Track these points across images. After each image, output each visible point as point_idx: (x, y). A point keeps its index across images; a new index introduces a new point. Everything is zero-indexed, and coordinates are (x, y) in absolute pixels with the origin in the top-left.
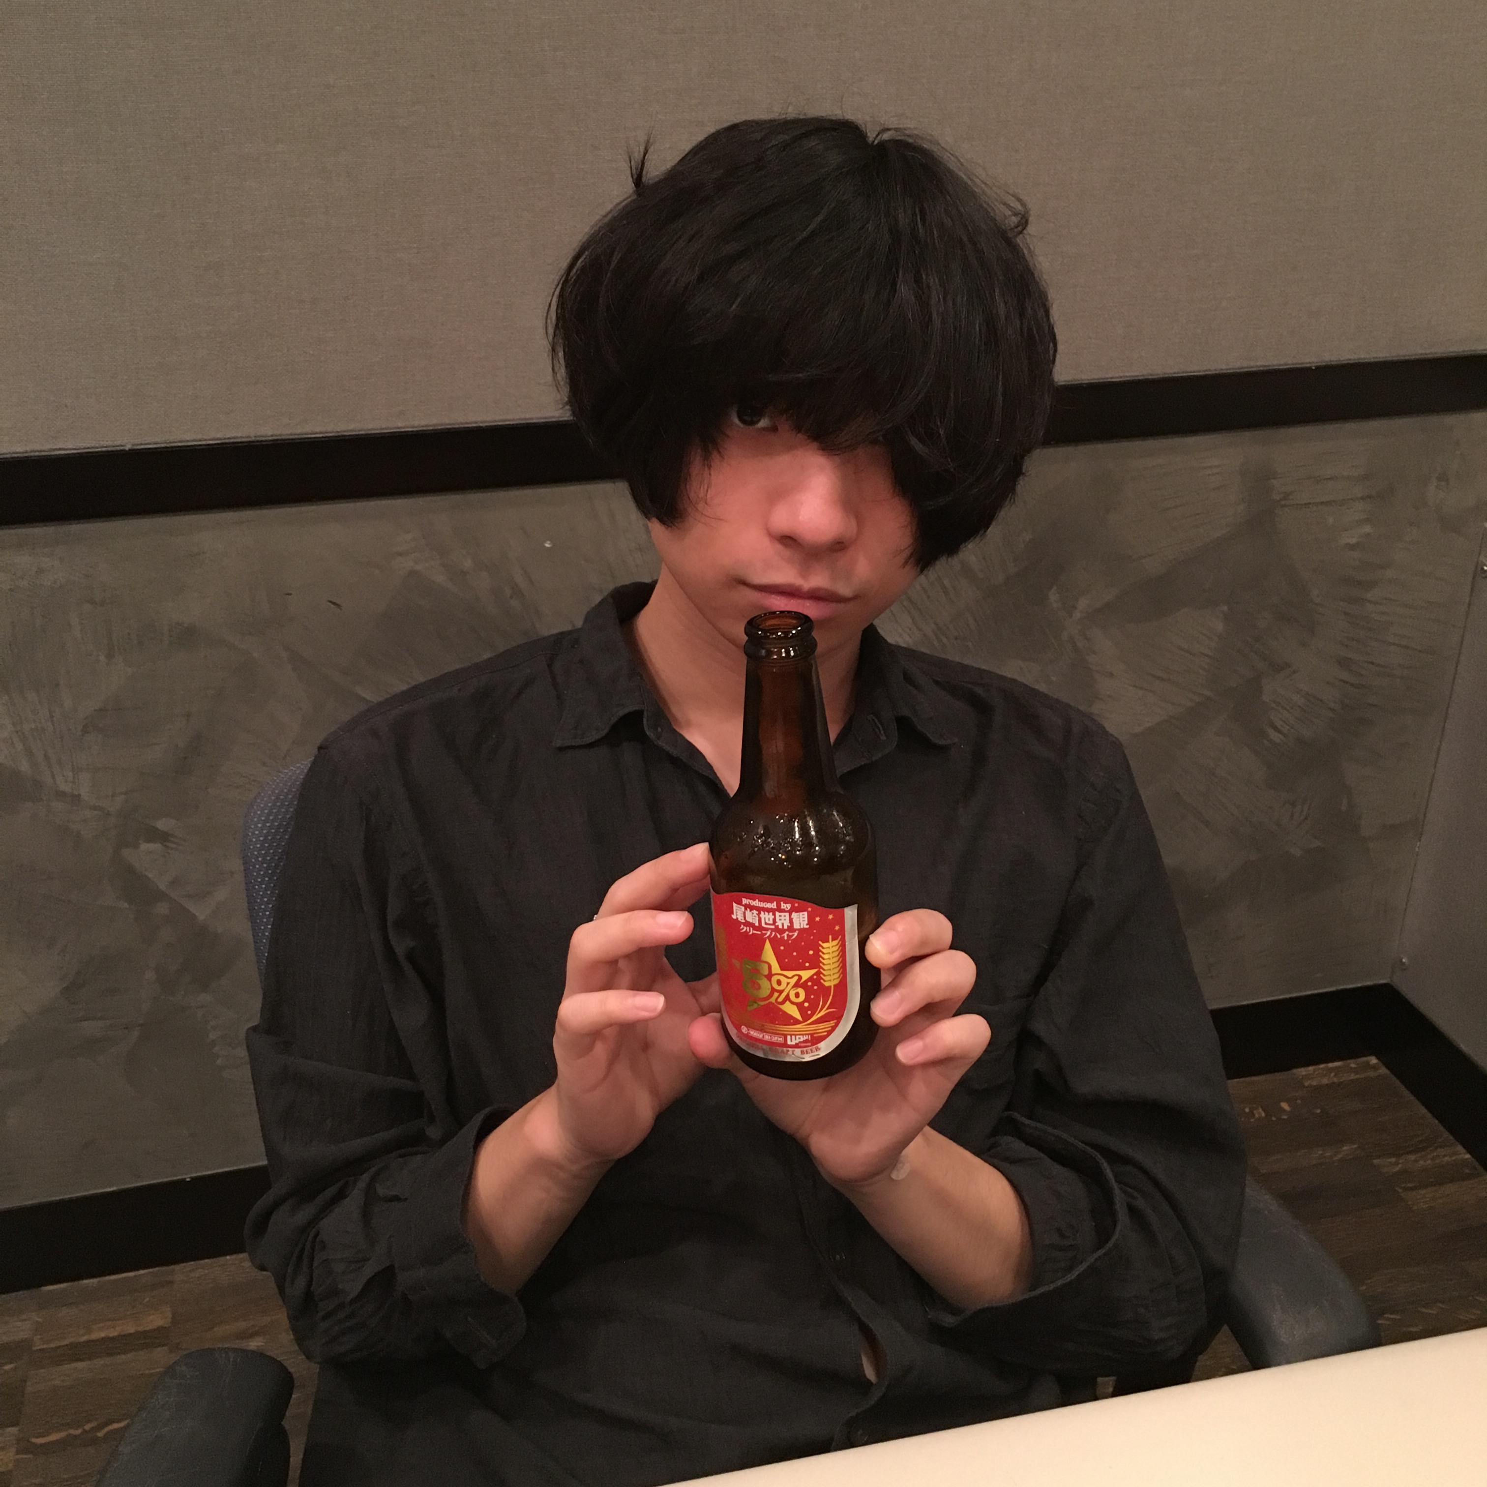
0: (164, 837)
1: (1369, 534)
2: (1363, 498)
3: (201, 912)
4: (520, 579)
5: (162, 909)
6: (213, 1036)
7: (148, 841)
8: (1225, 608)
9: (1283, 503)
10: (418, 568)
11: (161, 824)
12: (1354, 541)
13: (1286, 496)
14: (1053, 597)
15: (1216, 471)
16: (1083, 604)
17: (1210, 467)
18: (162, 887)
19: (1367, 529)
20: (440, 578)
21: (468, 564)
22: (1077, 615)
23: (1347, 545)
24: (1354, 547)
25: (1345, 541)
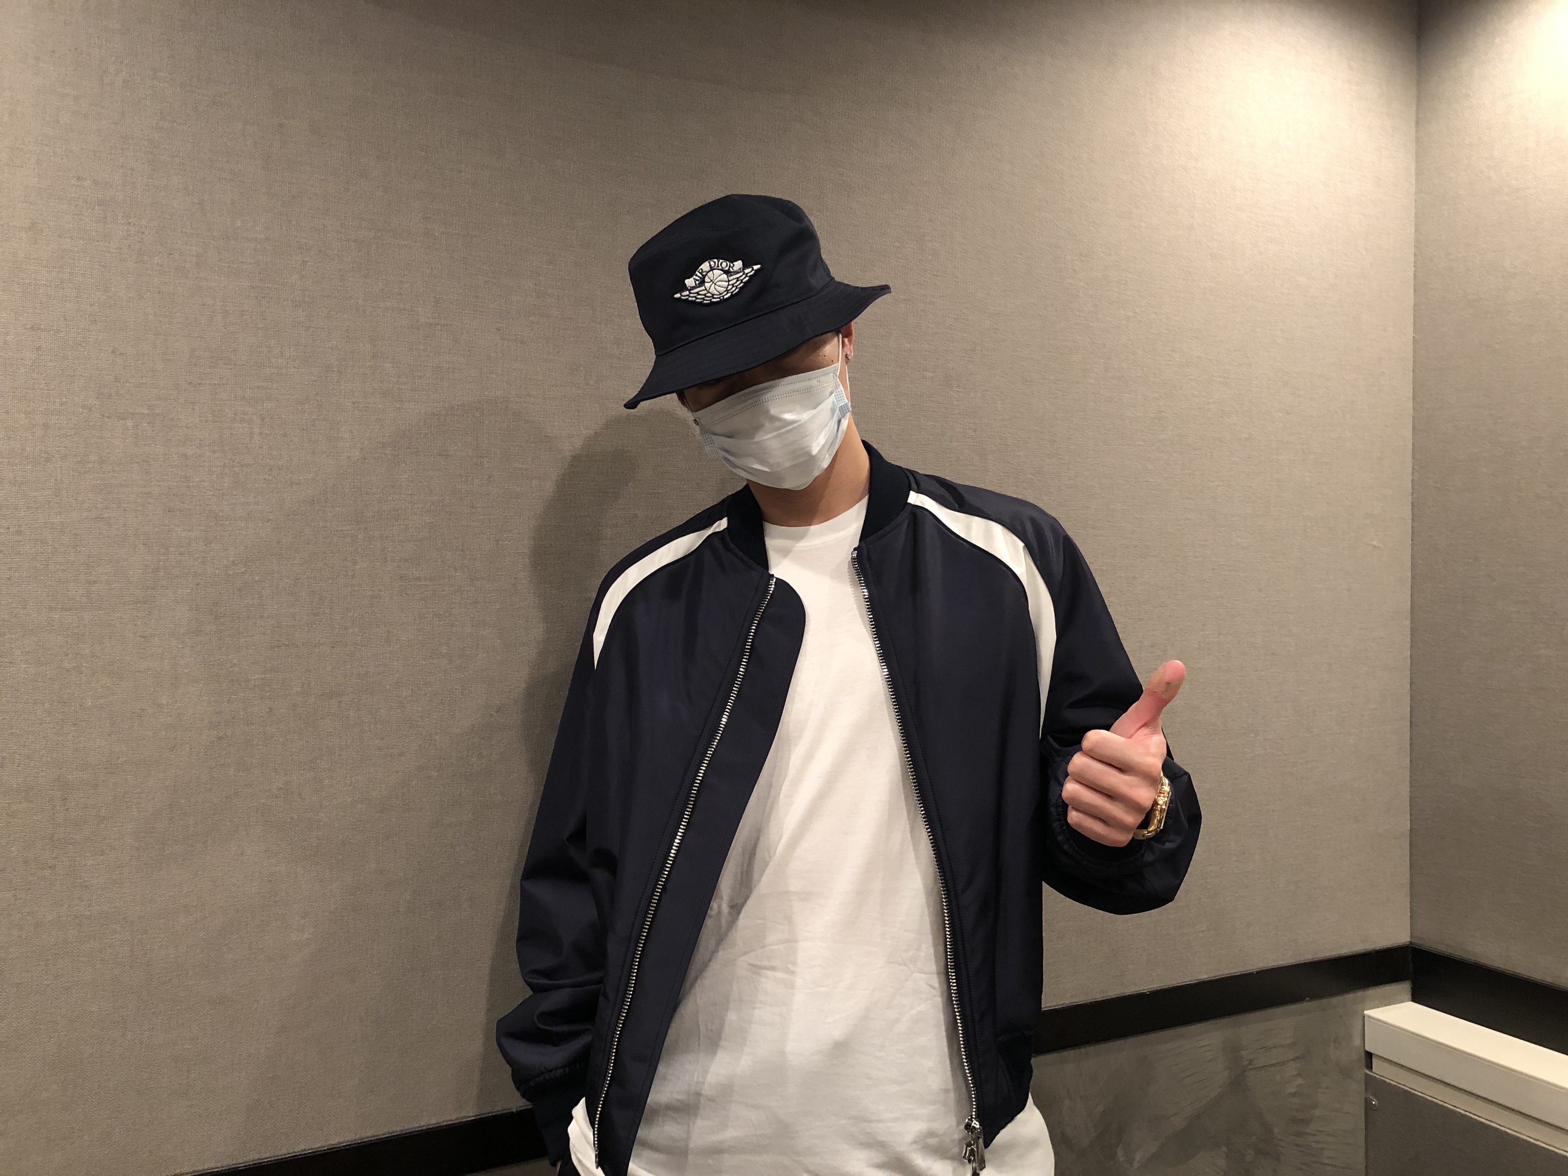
1: (1301, 1085)
2: (1293, 1060)
8: (1225, 1149)
9: (1250, 1067)
12: (1293, 1090)
13: (1251, 1062)
14: (1120, 1153)
15: (1208, 1048)
16: (1138, 1157)
17: (1204, 1046)
19: (1300, 1081)
22: (1136, 1165)
23: (1290, 1094)
24: (1294, 1095)
25: (1288, 1091)
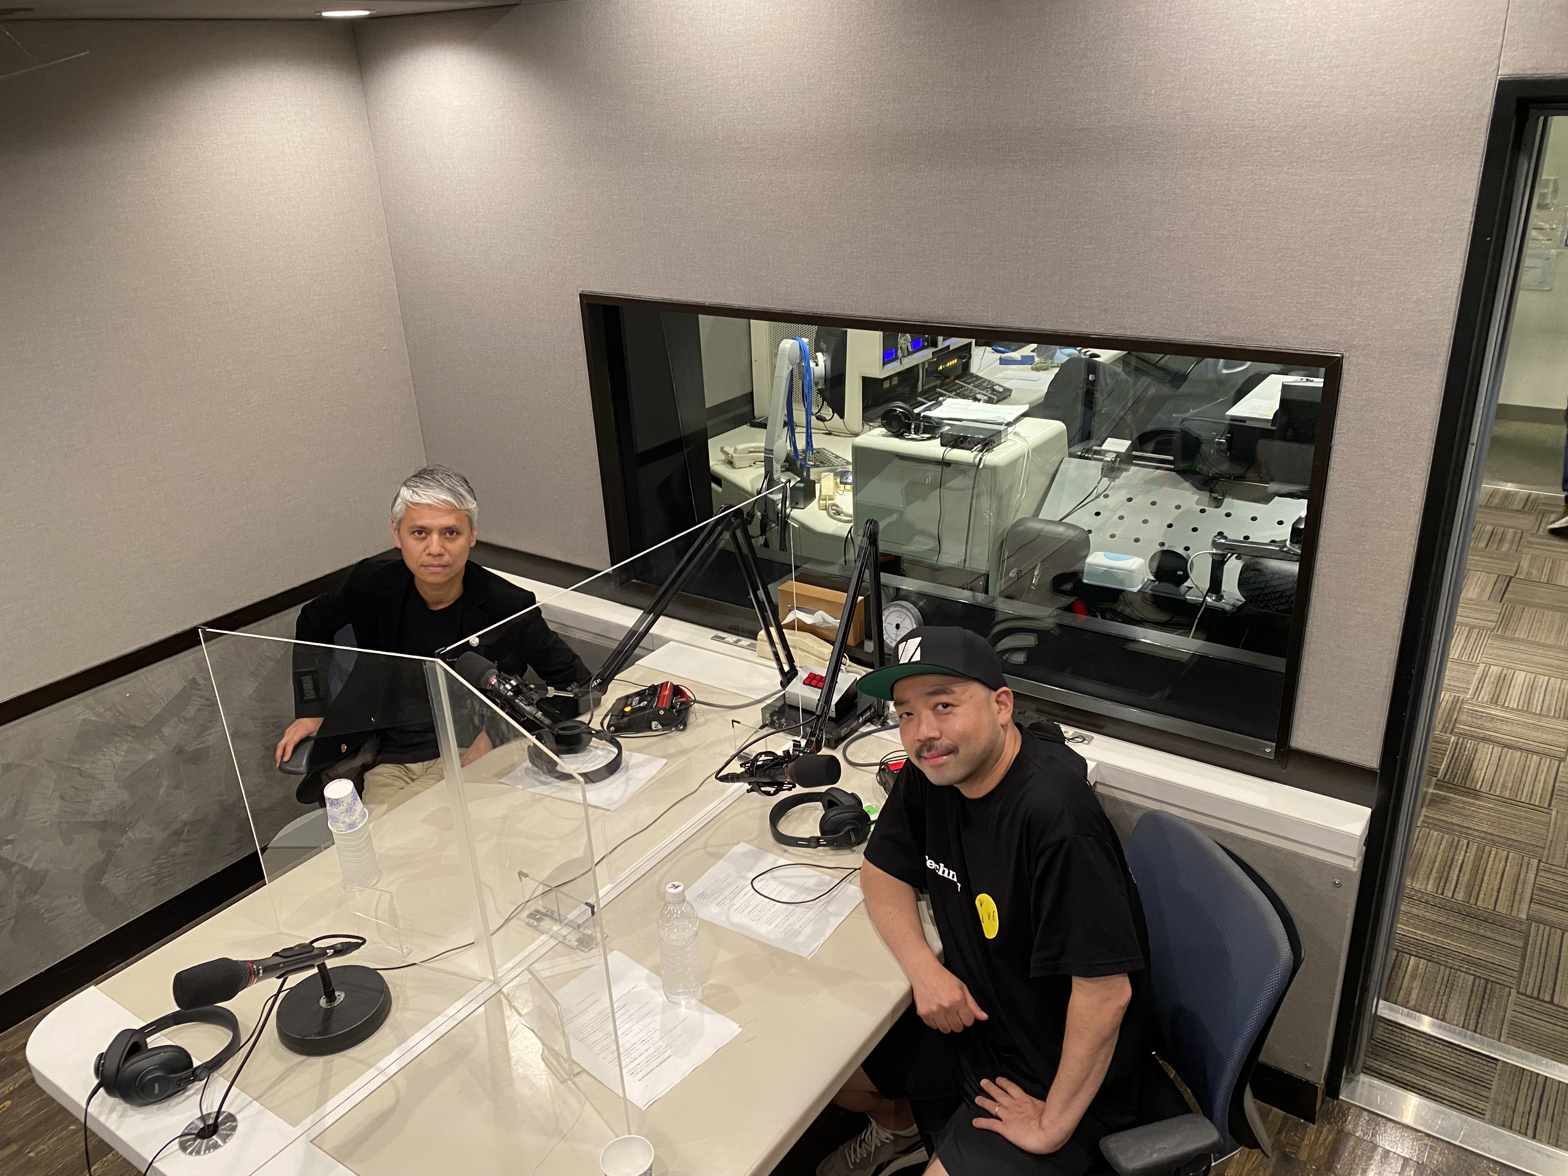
0: (11, 842)
3: (29, 865)
4: (121, 710)
5: (15, 869)
6: (42, 911)
7: (6, 845)
10: (85, 717)
11: (9, 838)
18: (14, 860)
20: (94, 718)
21: (102, 710)
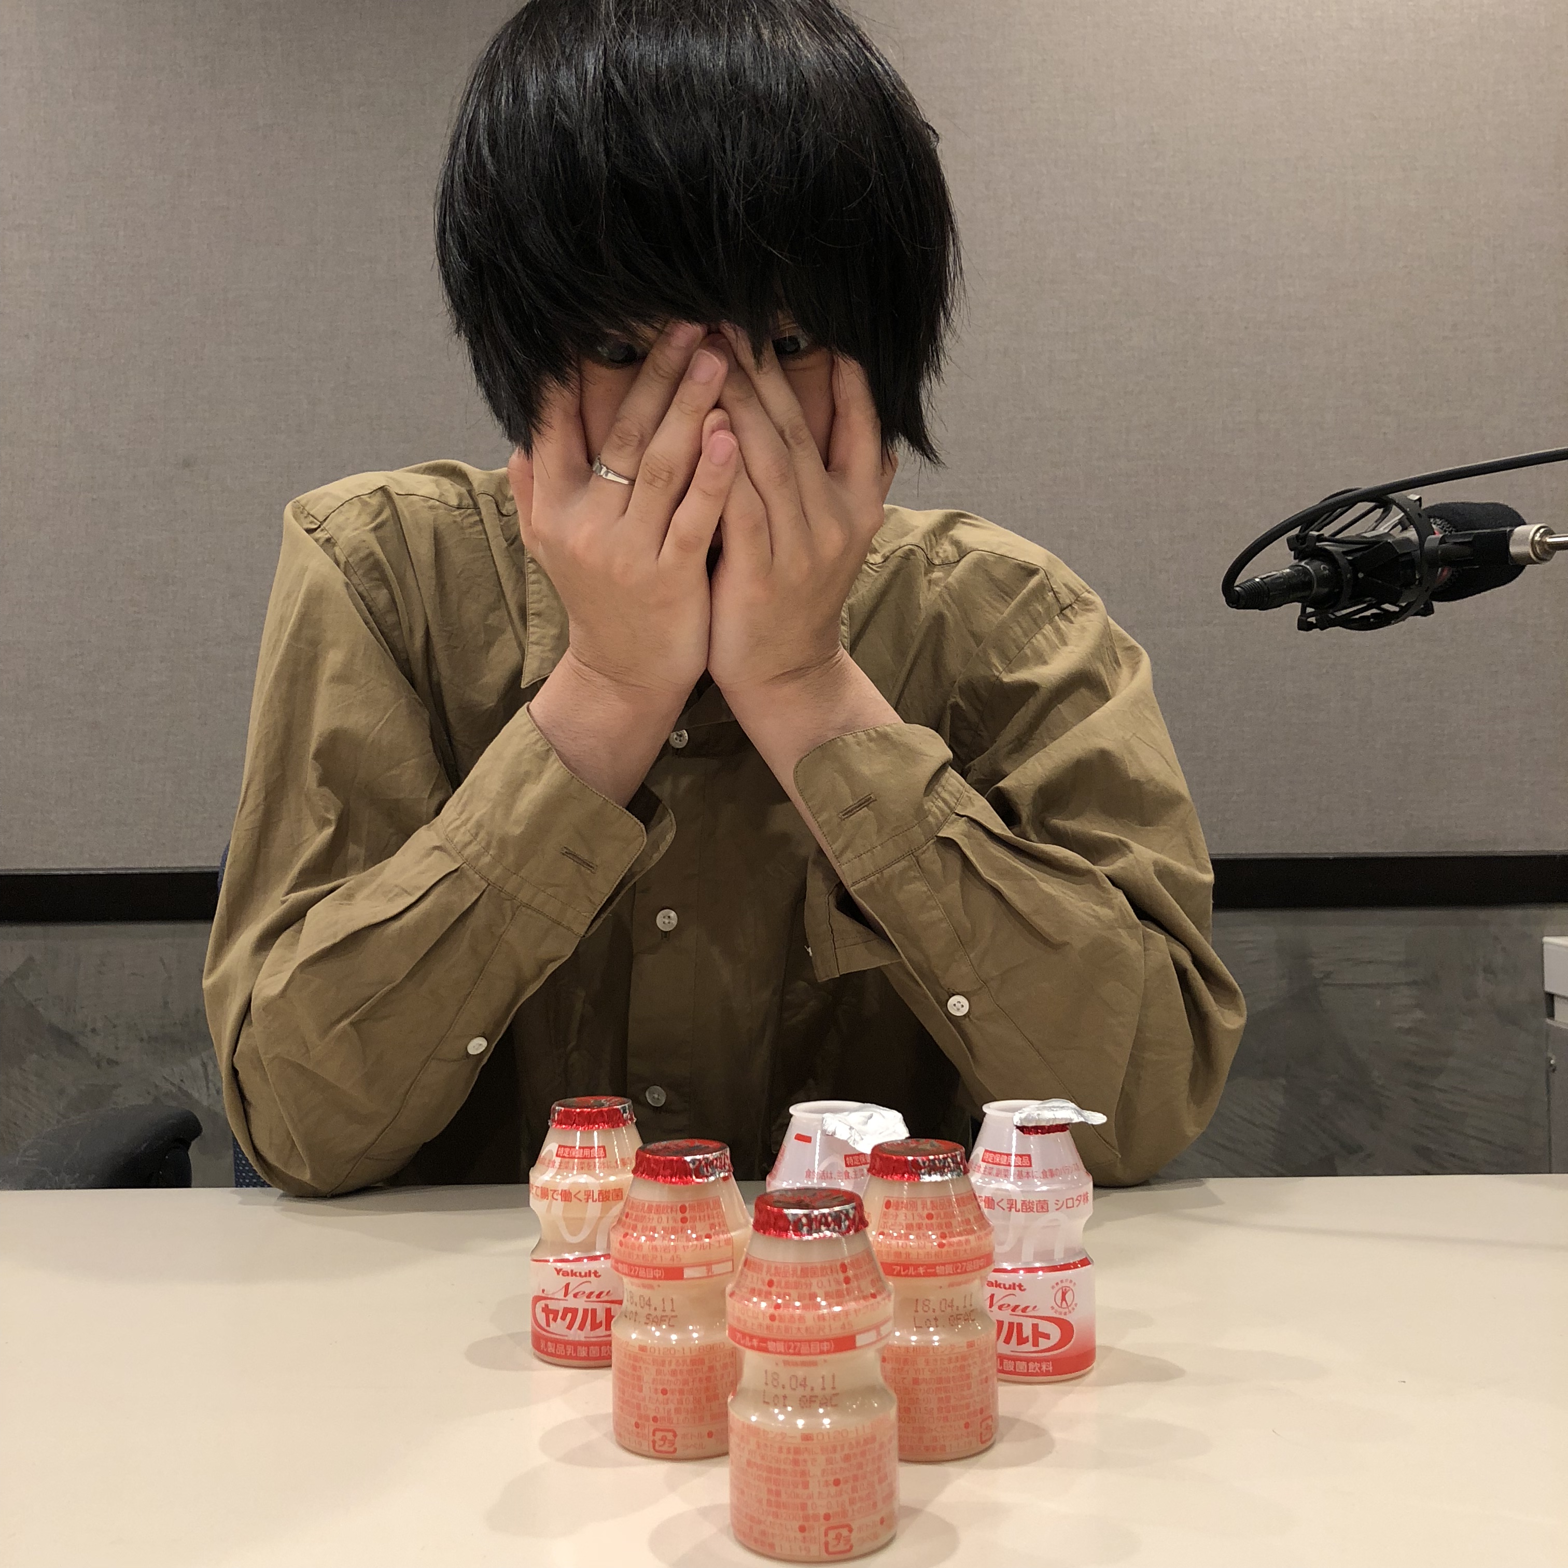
1: (1420, 1020)
2: (1407, 984)
8: (1283, 1081)
9: (1326, 981)
12: (1407, 1025)
13: (1328, 975)
15: (1252, 946)
17: (1245, 943)
19: (1419, 1014)
23: (1400, 1028)
24: (1408, 1031)
25: (1398, 1025)
